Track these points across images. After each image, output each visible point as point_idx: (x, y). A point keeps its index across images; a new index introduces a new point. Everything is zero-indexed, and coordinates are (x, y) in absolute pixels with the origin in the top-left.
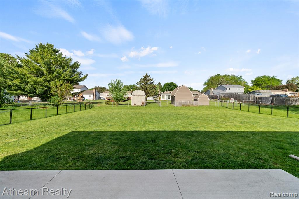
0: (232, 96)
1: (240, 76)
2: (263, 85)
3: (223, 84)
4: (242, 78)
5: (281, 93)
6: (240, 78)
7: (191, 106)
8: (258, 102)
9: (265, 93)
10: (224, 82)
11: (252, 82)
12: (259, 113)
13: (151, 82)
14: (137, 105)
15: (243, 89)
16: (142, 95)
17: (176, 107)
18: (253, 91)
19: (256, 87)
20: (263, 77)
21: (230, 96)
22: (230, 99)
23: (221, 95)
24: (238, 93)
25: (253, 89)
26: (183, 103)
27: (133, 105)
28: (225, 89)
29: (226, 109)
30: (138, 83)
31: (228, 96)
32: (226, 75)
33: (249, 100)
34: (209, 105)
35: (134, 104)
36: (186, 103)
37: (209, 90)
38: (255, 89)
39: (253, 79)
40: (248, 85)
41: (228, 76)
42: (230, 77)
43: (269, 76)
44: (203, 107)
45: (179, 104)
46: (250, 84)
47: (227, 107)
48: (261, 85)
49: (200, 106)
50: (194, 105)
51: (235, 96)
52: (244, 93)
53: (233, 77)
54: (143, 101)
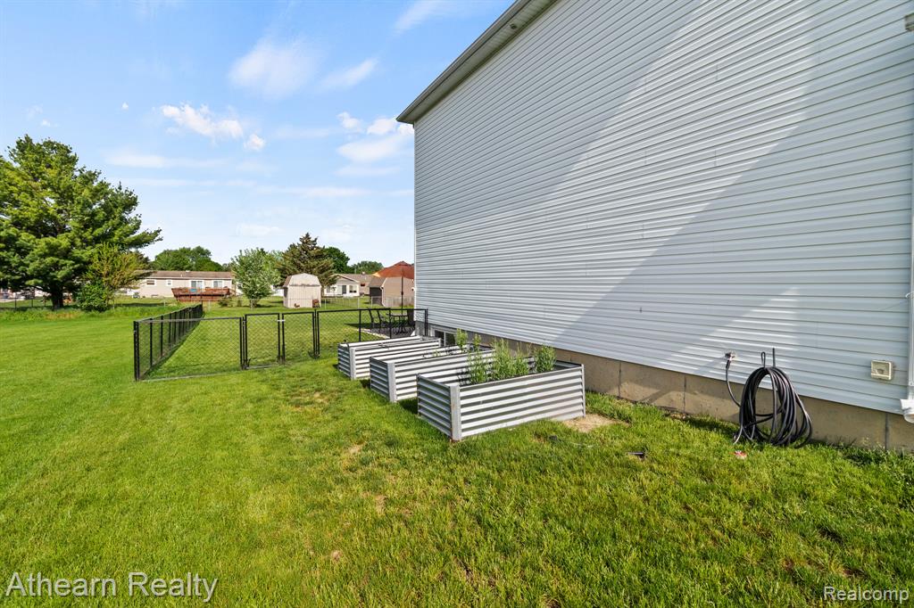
14: (301, 307)
16: (313, 286)
27: (293, 307)
35: (295, 305)
54: (315, 298)
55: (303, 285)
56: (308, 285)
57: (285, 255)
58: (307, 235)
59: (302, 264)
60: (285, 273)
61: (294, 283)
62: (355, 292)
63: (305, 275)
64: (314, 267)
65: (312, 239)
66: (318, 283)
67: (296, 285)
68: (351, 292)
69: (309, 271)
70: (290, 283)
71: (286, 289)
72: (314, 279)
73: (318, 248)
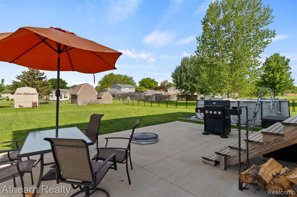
0: (128, 94)
1: (131, 77)
2: (147, 86)
3: (118, 84)
4: (132, 79)
5: (158, 92)
6: (131, 78)
7: (96, 104)
8: (147, 99)
9: (150, 92)
10: (119, 82)
11: (140, 82)
12: (151, 106)
13: (42, 77)
14: (24, 107)
15: (134, 89)
16: (33, 94)
17: (81, 106)
18: (141, 90)
19: (142, 87)
20: (148, 79)
21: (126, 94)
22: (127, 97)
23: (118, 94)
24: (130, 92)
25: (141, 89)
26: (89, 102)
27: (18, 107)
28: (120, 88)
29: (128, 105)
30: (19, 77)
31: (124, 94)
32: (119, 75)
33: (141, 97)
34: (112, 103)
35: (20, 106)
36: (91, 101)
37: (106, 89)
38: (142, 89)
39: (140, 80)
40: (136, 85)
41: (122, 76)
42: (122, 77)
43: (150, 78)
44: (108, 105)
45: (85, 103)
46: (138, 85)
47: (128, 104)
48: (146, 85)
49: (105, 104)
50: (100, 103)
51: (130, 94)
52: (135, 92)
53: (126, 77)
54: (34, 101)
55: (25, 94)
56: (29, 94)
59: (29, 82)
62: (67, 97)
63: (27, 87)
66: (36, 92)
67: (20, 94)
68: (65, 98)
69: (33, 86)
72: (34, 90)
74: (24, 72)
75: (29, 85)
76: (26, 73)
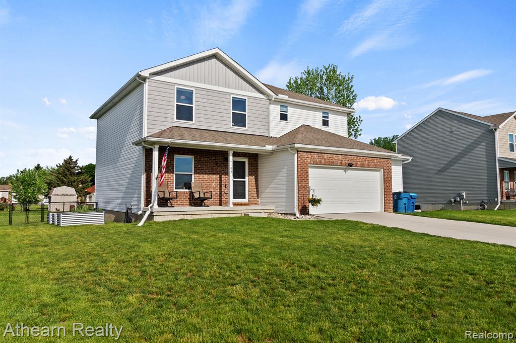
14: (60, 211)
27: (55, 211)
55: (63, 195)
56: (67, 195)
57: (53, 172)
58: (70, 157)
59: (64, 179)
60: (51, 185)
61: (56, 194)
63: (65, 187)
64: (74, 181)
65: (74, 160)
66: (75, 193)
67: (57, 195)
69: (69, 184)
70: (53, 193)
71: (50, 198)
72: (71, 190)
73: (78, 167)
74: (59, 165)
75: (65, 183)
76: (60, 166)
